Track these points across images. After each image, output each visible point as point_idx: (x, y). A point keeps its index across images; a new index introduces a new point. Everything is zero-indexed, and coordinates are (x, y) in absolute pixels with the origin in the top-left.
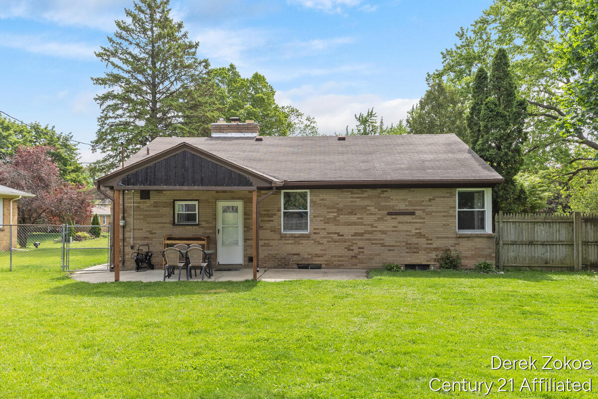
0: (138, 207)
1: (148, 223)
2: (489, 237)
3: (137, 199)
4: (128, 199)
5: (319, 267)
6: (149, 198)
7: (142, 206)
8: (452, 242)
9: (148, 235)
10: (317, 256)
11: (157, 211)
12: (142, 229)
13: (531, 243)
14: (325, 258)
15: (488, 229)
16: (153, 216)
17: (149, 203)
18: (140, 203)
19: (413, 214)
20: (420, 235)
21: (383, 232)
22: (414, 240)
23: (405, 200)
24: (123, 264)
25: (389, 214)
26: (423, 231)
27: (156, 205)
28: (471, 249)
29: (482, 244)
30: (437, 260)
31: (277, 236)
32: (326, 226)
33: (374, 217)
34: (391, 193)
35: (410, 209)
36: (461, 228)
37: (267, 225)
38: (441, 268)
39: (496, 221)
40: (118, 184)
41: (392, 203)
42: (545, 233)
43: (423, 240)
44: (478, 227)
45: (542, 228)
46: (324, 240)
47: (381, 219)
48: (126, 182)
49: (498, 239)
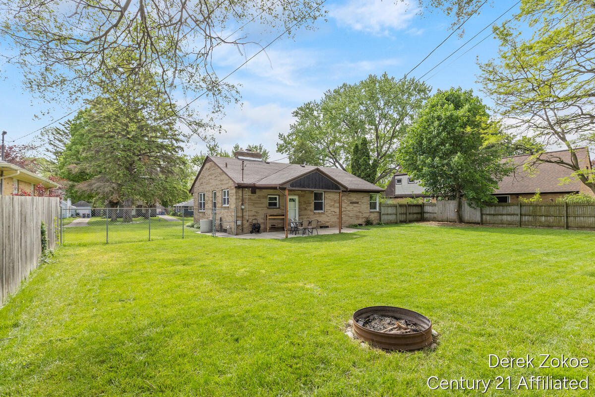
0: (250, 198)
1: (256, 207)
2: (378, 212)
3: (250, 194)
4: (245, 193)
5: (327, 227)
6: (255, 193)
7: (252, 197)
8: (369, 214)
9: (255, 214)
10: (327, 222)
11: (260, 200)
12: (252, 211)
13: (388, 214)
14: (331, 223)
15: (378, 210)
16: (257, 203)
17: (256, 196)
18: (251, 196)
19: (358, 203)
20: (360, 212)
21: (349, 211)
22: (358, 214)
23: (355, 197)
24: (242, 231)
25: (351, 203)
26: (361, 210)
27: (259, 197)
28: (374, 217)
29: (376, 215)
30: (365, 222)
31: (312, 213)
32: (330, 208)
33: (346, 204)
34: (352, 194)
35: (357, 201)
36: (371, 209)
37: (309, 208)
38: (366, 225)
39: (380, 206)
40: (288, 186)
41: (352, 198)
42: (390, 210)
43: (361, 214)
44: (375, 208)
45: (390, 208)
46: (330, 215)
47: (348, 205)
48: (292, 185)
49: (380, 213)
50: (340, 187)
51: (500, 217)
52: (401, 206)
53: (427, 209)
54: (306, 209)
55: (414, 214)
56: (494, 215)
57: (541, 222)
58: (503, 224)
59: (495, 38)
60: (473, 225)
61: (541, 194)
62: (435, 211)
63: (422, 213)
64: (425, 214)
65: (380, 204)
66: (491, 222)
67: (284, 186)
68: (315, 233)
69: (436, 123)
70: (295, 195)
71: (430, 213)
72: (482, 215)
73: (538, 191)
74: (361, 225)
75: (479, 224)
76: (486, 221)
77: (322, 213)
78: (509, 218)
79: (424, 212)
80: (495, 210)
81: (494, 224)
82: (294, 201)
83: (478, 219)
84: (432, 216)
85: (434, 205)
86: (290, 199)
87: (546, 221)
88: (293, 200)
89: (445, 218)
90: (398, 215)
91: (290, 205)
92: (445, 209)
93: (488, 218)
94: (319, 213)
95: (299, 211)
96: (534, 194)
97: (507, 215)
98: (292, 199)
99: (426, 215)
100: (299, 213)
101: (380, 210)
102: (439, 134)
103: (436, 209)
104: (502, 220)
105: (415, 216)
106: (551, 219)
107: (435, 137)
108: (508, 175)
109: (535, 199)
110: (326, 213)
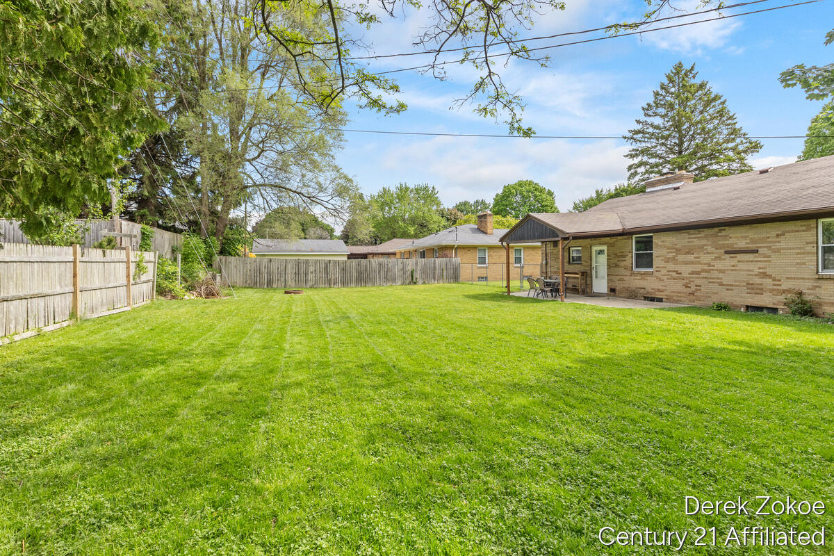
1: (557, 262)
3: (552, 247)
4: (548, 247)
5: (660, 300)
6: (557, 246)
7: (554, 251)
8: (810, 284)
9: (557, 270)
10: (659, 290)
12: (554, 267)
17: (557, 249)
19: (755, 252)
20: (765, 275)
21: (721, 271)
22: (757, 280)
23: (745, 237)
25: (727, 252)
26: (769, 271)
30: (787, 304)
31: (628, 273)
32: (667, 265)
33: (711, 256)
34: (729, 231)
35: (752, 246)
36: (825, 268)
37: (622, 264)
41: (731, 241)
43: (769, 281)
46: (665, 278)
47: (718, 258)
54: (617, 266)
74: (774, 310)
77: (650, 273)
86: (596, 252)
95: (607, 268)
100: (607, 271)
110: (658, 273)
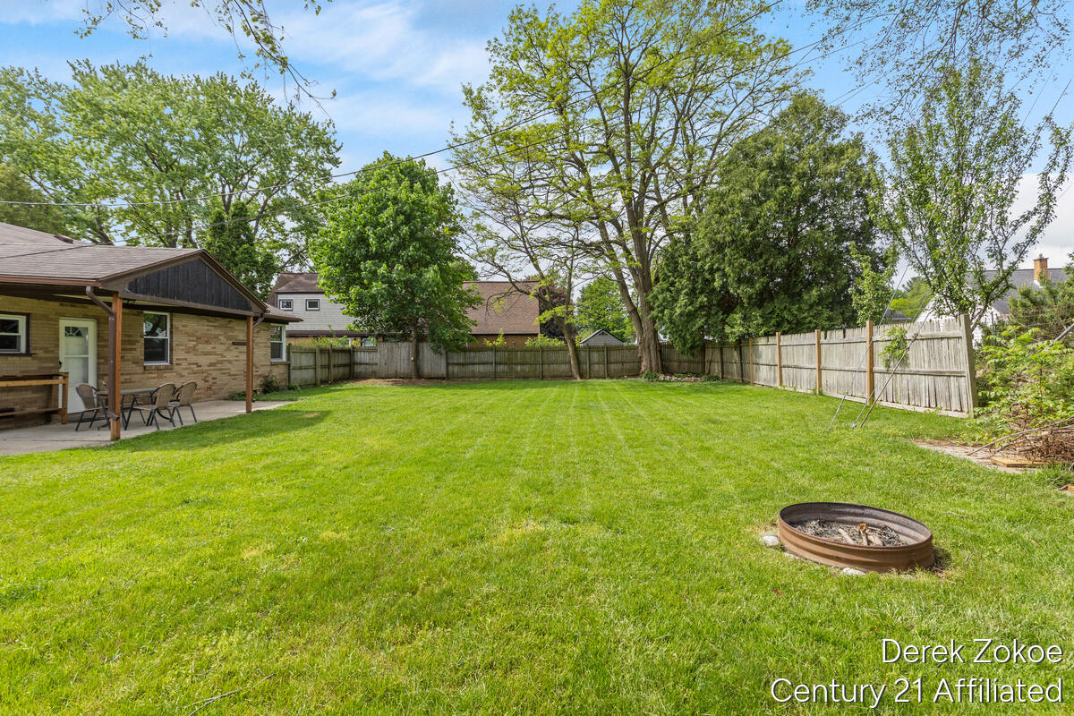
2: (285, 364)
8: (268, 369)
13: (301, 368)
15: (284, 359)
21: (230, 362)
25: (233, 344)
28: (278, 374)
29: (282, 369)
30: (261, 386)
31: (140, 369)
32: (187, 356)
33: (223, 347)
34: (236, 325)
36: (272, 357)
37: (128, 355)
38: (265, 392)
39: (288, 353)
40: (123, 289)
41: (235, 333)
42: (306, 360)
44: (279, 356)
45: (304, 356)
46: (185, 373)
47: (228, 349)
48: (134, 287)
49: (289, 365)
50: (252, 304)
51: (471, 368)
52: (322, 351)
53: (362, 357)
55: (340, 366)
56: (463, 364)
57: (516, 372)
58: (474, 377)
59: (464, 103)
60: (436, 381)
61: (505, 335)
62: (374, 361)
63: (351, 365)
64: (356, 367)
65: (289, 347)
66: (461, 375)
67: (111, 287)
68: (187, 417)
69: (390, 211)
70: (86, 316)
71: (366, 364)
72: (448, 364)
73: (501, 331)
75: (444, 378)
76: (453, 374)
77: (167, 368)
78: (481, 368)
79: (354, 364)
80: (465, 358)
81: (463, 377)
82: (79, 334)
83: (443, 371)
84: (370, 369)
85: (373, 350)
86: (67, 329)
87: (522, 371)
88: (77, 332)
89: (392, 372)
90: (319, 370)
91: (68, 347)
92: (393, 357)
93: (456, 369)
94: (158, 369)
95: (98, 364)
96: (497, 335)
97: (479, 364)
98: (75, 329)
99: (358, 369)
100: (98, 369)
101: (289, 358)
102: (397, 229)
103: (376, 358)
104: (473, 372)
105: (341, 370)
106: (527, 368)
107: (390, 233)
108: (474, 308)
109: (500, 341)
110: (176, 368)
